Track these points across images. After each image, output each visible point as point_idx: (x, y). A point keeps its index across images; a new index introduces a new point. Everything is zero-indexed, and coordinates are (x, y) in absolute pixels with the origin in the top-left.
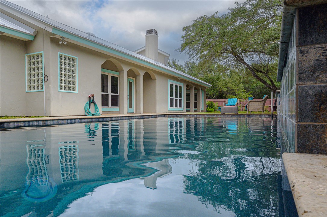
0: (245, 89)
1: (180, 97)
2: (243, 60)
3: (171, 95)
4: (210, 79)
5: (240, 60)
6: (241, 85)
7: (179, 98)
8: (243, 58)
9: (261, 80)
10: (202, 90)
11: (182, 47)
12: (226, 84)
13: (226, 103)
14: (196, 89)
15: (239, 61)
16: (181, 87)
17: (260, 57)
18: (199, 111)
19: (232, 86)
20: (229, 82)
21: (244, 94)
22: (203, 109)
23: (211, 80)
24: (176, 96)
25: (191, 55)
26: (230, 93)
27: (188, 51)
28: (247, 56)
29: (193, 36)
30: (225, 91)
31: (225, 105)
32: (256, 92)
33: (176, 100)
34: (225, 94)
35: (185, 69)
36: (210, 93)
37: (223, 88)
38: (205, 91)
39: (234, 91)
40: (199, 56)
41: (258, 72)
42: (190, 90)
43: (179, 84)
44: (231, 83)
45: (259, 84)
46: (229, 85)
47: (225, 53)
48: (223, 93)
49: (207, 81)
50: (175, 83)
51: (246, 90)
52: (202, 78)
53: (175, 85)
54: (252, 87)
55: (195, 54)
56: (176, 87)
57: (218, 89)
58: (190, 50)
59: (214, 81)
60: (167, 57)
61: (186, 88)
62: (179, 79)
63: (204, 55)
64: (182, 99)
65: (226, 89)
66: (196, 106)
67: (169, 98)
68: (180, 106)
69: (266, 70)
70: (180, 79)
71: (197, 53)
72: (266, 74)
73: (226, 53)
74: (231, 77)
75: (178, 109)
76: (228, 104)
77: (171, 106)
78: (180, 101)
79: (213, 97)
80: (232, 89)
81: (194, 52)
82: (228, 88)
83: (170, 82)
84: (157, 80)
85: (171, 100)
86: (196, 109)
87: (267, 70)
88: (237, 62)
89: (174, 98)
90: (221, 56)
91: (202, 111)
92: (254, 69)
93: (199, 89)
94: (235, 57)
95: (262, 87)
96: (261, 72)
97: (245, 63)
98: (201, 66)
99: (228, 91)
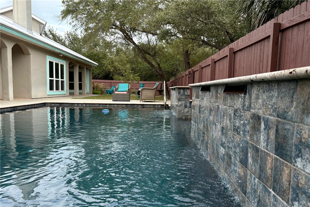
0: (132, 70)
1: (62, 77)
2: (132, 39)
3: (51, 75)
4: (95, 55)
5: (128, 38)
6: (128, 66)
7: (61, 79)
8: (132, 37)
9: (149, 63)
10: (87, 68)
11: (62, 14)
12: (112, 63)
13: (117, 88)
14: (80, 68)
15: (128, 40)
16: (63, 65)
17: (148, 38)
18: (85, 94)
19: (119, 65)
20: (116, 61)
21: (131, 76)
22: (88, 92)
23: (96, 58)
24: (57, 77)
25: (74, 26)
26: (116, 74)
27: (71, 21)
28: (135, 35)
29: (76, 3)
30: (112, 70)
31: (116, 91)
32: (142, 73)
33: (57, 82)
34: (111, 74)
35: (65, 41)
36: (95, 72)
37: (109, 67)
38: (90, 70)
39: (121, 72)
40: (84, 29)
41: (146, 54)
42: (73, 68)
43: (60, 62)
44: (118, 62)
45: (145, 66)
46: (116, 64)
47: (113, 28)
48: (110, 72)
49: (92, 57)
50: (55, 60)
51: (133, 72)
52: (85, 54)
53: (55, 63)
54: (138, 68)
55: (79, 26)
56: (57, 65)
57: (104, 68)
58: (73, 20)
59: (99, 58)
60: (44, 24)
61: (69, 67)
62: (60, 55)
63: (89, 28)
64: (65, 80)
65: (112, 68)
66: (80, 88)
67: (48, 78)
68: (62, 89)
69: (153, 52)
70: (62, 56)
71: (82, 25)
72: (154, 56)
73: (115, 28)
74: (117, 56)
75: (60, 92)
76: (119, 90)
77: (51, 88)
78: (62, 82)
79: (99, 76)
80: (119, 69)
81: (78, 23)
82: (115, 67)
83: (49, 58)
84: (31, 56)
85: (51, 82)
86: (81, 91)
87: (155, 53)
88: (126, 40)
89: (54, 79)
90: (109, 31)
91: (87, 93)
92: (143, 50)
93: (84, 68)
94: (124, 34)
95: (148, 69)
96: (149, 54)
97: (134, 43)
98: (85, 40)
99: (115, 71)
